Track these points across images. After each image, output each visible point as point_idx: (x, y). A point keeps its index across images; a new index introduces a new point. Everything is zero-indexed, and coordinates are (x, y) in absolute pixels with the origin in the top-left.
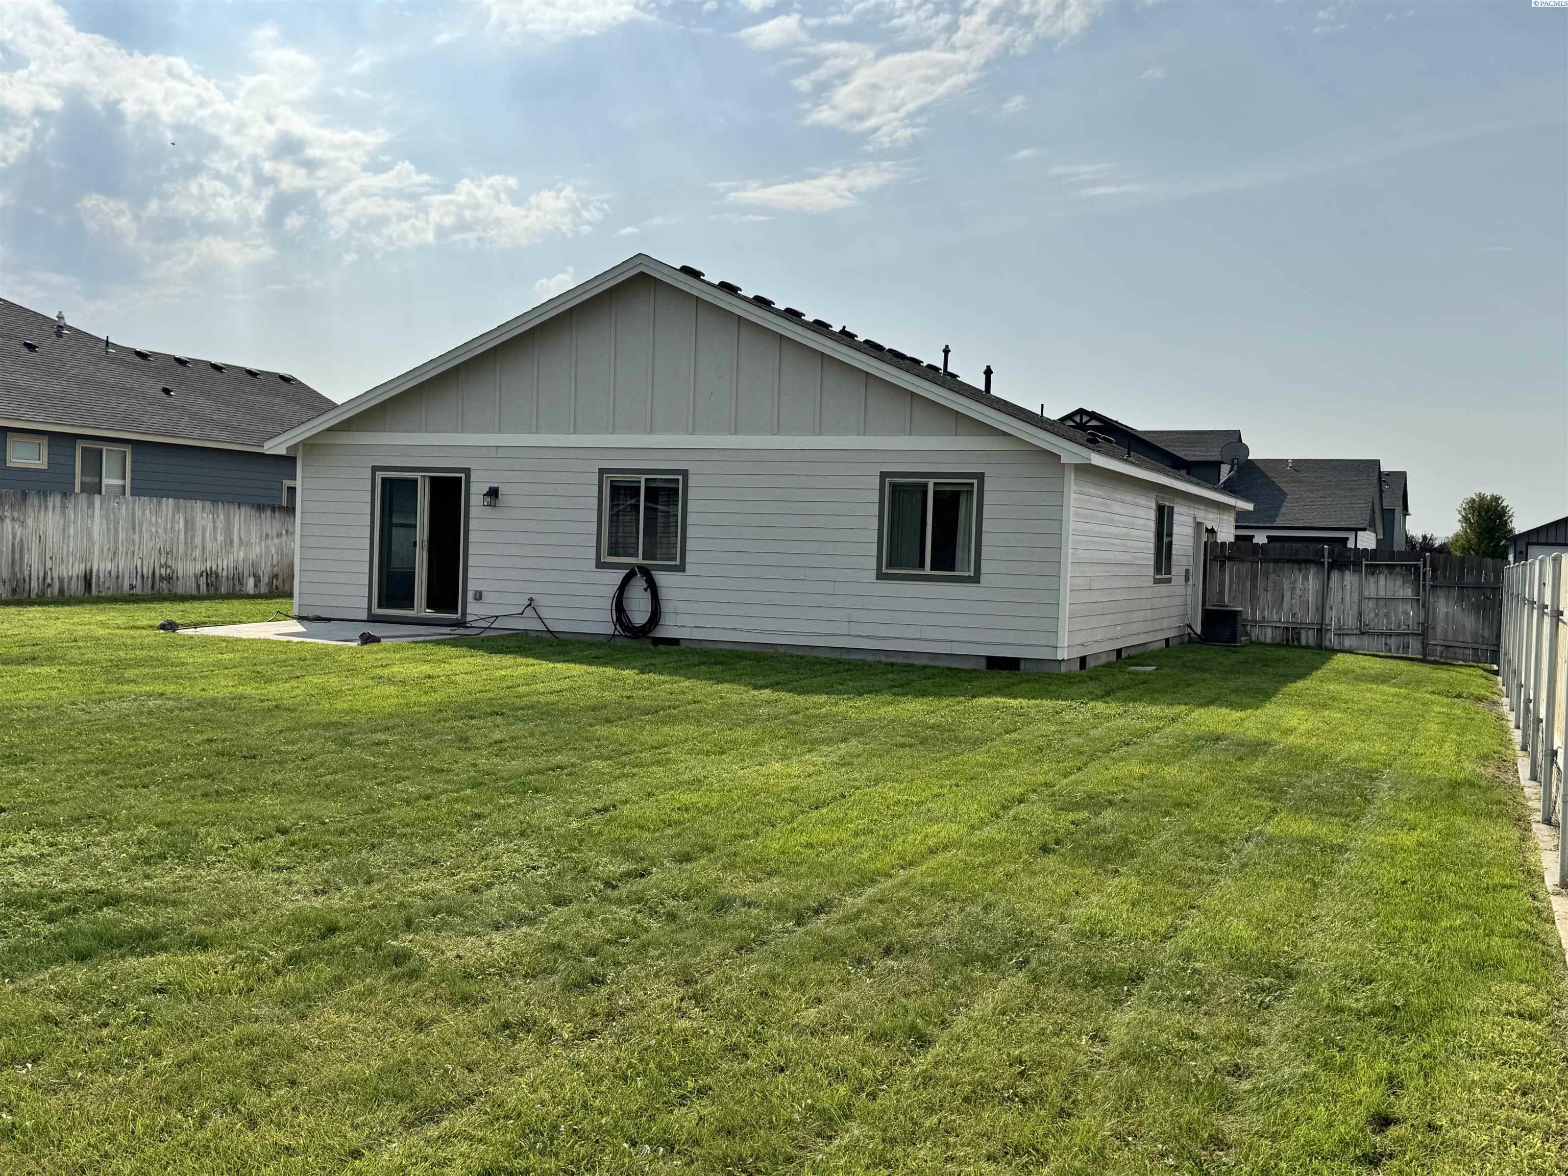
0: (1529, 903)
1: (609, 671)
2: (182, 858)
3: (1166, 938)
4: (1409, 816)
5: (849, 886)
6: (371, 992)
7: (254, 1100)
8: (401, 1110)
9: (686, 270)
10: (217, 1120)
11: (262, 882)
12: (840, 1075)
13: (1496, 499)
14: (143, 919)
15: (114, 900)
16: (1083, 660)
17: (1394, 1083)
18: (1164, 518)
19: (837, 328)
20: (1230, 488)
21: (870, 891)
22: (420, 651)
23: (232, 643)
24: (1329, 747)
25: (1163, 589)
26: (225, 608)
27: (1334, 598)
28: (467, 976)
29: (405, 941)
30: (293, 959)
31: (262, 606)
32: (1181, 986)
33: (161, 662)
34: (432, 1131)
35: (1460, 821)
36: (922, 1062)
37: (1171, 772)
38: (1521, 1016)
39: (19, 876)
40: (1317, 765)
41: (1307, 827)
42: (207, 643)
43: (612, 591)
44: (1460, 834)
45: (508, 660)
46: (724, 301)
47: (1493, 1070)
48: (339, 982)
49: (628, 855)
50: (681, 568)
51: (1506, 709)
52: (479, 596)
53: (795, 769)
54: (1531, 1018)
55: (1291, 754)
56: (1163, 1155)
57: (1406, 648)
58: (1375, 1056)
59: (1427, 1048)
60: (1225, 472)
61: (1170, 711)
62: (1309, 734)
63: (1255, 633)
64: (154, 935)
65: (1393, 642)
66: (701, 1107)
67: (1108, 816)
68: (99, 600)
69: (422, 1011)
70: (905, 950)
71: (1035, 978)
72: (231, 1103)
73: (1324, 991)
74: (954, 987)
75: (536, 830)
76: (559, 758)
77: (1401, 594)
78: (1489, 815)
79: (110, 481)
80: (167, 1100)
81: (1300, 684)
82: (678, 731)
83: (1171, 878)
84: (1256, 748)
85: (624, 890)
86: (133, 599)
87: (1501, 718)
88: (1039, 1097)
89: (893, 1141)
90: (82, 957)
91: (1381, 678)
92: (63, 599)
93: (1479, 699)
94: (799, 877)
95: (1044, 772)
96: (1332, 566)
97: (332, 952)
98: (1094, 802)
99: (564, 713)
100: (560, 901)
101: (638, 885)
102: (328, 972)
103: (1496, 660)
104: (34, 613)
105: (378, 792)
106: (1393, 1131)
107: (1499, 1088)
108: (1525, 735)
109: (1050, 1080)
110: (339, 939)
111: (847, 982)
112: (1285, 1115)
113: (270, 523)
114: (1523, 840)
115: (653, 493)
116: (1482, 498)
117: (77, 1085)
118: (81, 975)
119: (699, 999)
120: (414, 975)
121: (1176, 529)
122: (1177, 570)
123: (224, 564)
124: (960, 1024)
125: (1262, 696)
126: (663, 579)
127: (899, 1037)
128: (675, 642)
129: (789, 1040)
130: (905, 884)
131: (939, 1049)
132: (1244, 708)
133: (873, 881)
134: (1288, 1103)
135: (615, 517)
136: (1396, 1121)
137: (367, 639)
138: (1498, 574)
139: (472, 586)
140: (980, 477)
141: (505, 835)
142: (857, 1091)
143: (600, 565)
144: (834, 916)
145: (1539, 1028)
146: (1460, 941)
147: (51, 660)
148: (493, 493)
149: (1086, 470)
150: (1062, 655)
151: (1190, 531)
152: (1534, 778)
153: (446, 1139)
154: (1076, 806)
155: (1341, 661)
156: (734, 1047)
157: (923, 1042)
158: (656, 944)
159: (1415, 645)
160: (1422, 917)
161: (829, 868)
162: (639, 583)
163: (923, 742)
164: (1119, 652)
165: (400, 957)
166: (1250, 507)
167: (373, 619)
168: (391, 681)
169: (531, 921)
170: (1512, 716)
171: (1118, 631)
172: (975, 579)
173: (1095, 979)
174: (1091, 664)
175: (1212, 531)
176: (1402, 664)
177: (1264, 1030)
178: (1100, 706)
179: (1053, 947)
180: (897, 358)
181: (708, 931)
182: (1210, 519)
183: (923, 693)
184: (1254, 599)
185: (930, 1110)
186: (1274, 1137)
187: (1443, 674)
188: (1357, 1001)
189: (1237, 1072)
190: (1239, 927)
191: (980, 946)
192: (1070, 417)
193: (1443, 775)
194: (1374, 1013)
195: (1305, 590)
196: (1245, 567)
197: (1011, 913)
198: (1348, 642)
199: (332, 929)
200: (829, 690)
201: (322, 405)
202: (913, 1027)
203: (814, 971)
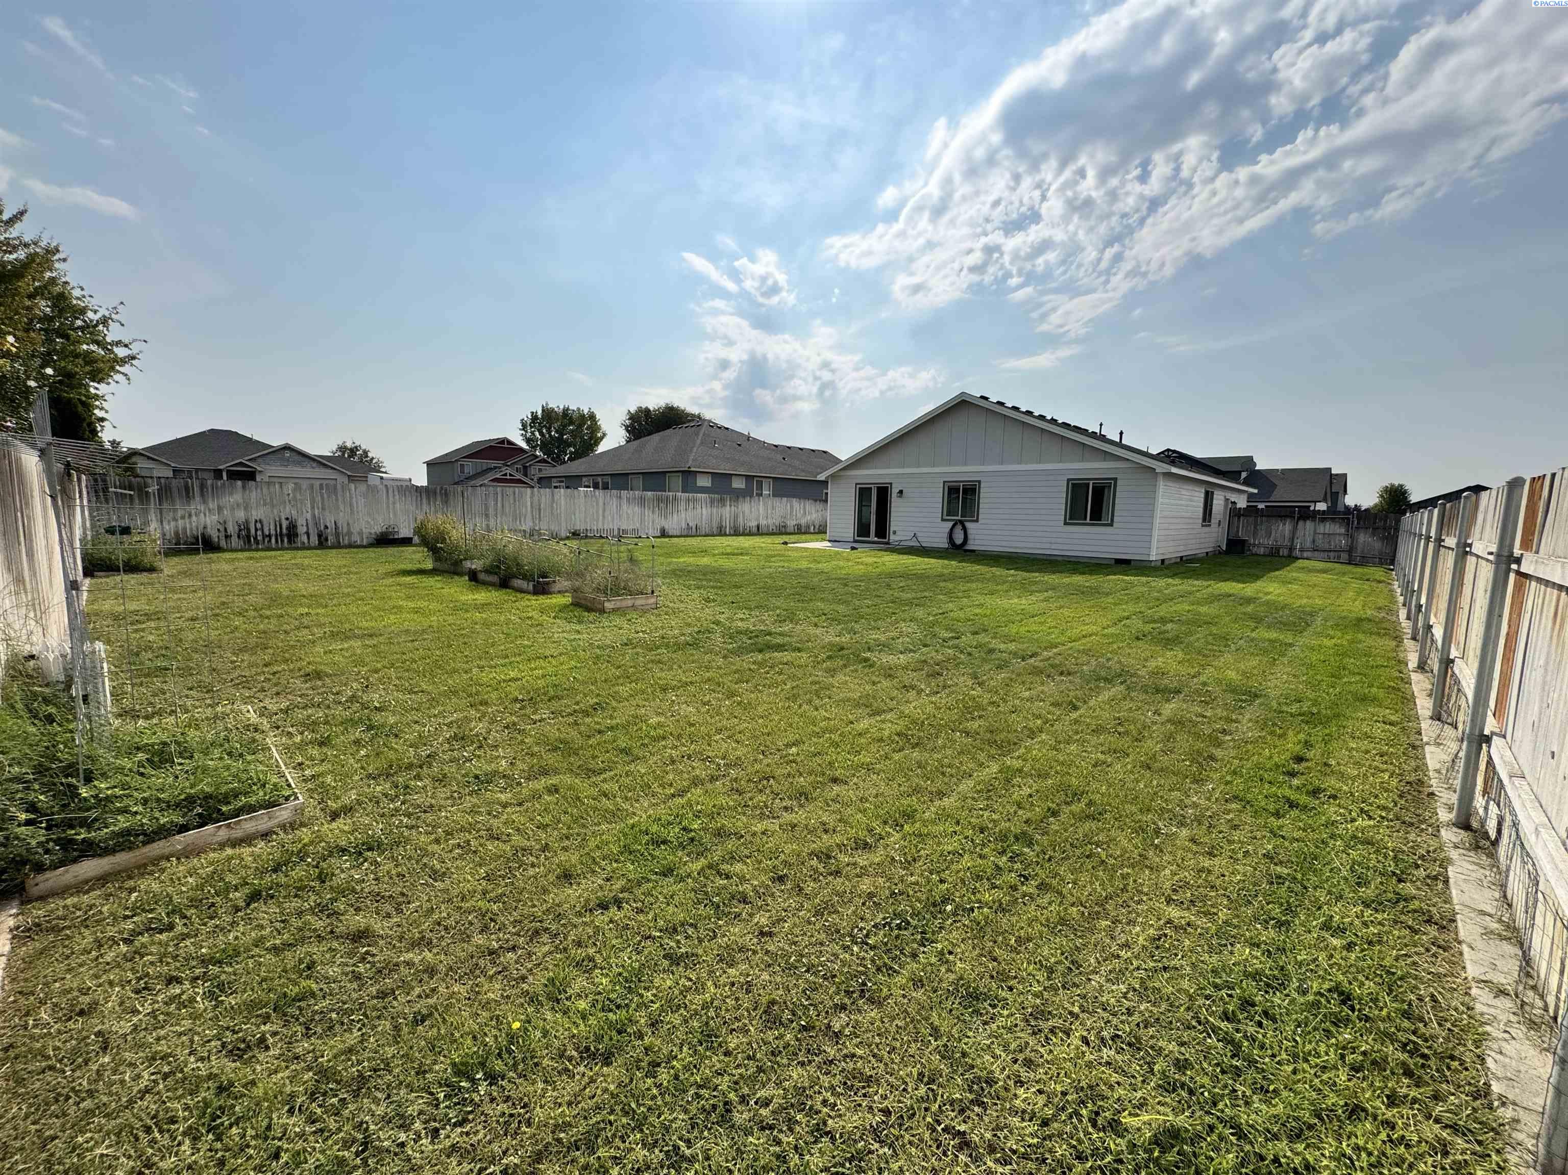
0: (1398, 674)
1: (946, 562)
2: (791, 621)
3: (1194, 677)
4: (1332, 633)
5: (1046, 648)
6: (856, 671)
7: (817, 702)
8: (868, 710)
9: (982, 397)
10: (805, 706)
11: (818, 631)
12: (1039, 717)
13: (1401, 486)
14: (779, 640)
15: (770, 634)
16: (1163, 561)
17: (1307, 744)
18: (1208, 499)
19: (1049, 418)
20: (1246, 482)
21: (1055, 650)
22: (873, 553)
23: (806, 549)
24: (1290, 601)
25: (1207, 529)
26: (804, 537)
27: (1300, 533)
28: (891, 669)
29: (868, 655)
30: (830, 657)
31: (817, 536)
32: (1200, 696)
33: (783, 556)
34: (878, 718)
35: (1360, 636)
36: (1074, 715)
37: (1204, 609)
38: (1384, 723)
39: (740, 624)
40: (1283, 608)
41: (1273, 635)
42: (797, 548)
43: (948, 530)
44: (1360, 642)
45: (905, 557)
46: (998, 409)
47: (1365, 744)
48: (845, 666)
49: (952, 631)
50: (977, 521)
51: (1396, 587)
52: (895, 533)
53: (1024, 602)
54: (1390, 724)
55: (1268, 603)
56: (1184, 760)
57: (1339, 557)
58: (1298, 733)
59: (1327, 731)
60: (1244, 475)
61: (1205, 583)
62: (1279, 595)
63: (1255, 550)
64: (783, 646)
65: (1332, 554)
66: (981, 722)
67: (1169, 626)
68: (762, 534)
69: (874, 678)
70: (1069, 674)
71: (1128, 688)
72: (810, 702)
73: (1274, 704)
74: (1091, 689)
75: (916, 620)
76: (926, 594)
77: (1338, 531)
78: (1379, 634)
79: (765, 492)
80: (788, 699)
81: (1277, 573)
82: (974, 586)
83: (1199, 653)
84: (1249, 601)
85: (951, 643)
86: (773, 534)
87: (1391, 591)
88: (1127, 733)
89: (1060, 742)
90: (760, 651)
91: (1324, 571)
92: (750, 534)
93: (1380, 582)
94: (1023, 643)
95: (1141, 607)
96: (1299, 519)
97: (842, 656)
98: (1163, 621)
99: (928, 577)
100: (925, 646)
101: (956, 641)
102: (841, 663)
103: (1392, 563)
104: (741, 538)
105: (857, 603)
106: (1304, 764)
107: (1367, 752)
108: (1405, 599)
109: (1132, 727)
110: (845, 652)
111: (1043, 684)
112: (1247, 751)
113: (819, 506)
114: (1397, 646)
115: (965, 491)
116: (1393, 485)
117: (760, 692)
118: (760, 657)
119: (980, 684)
120: (871, 666)
121: (1215, 502)
122: (1214, 521)
123: (803, 522)
124: (1092, 703)
125: (1257, 578)
126: (968, 525)
127: (1064, 705)
128: (973, 551)
129: (1017, 702)
130: (1071, 648)
131: (1081, 711)
132: (1244, 583)
133: (1056, 647)
134: (1250, 747)
135: (949, 502)
136: (1307, 760)
137: (853, 548)
138: (1398, 521)
139: (892, 529)
140: (1115, 479)
141: (904, 621)
142: (1045, 723)
143: (943, 520)
144: (1039, 658)
145: (1395, 729)
146: (1352, 688)
147: (747, 554)
148: (901, 492)
149: (1169, 475)
150: (1153, 558)
151: (1222, 502)
152: (1408, 618)
153: (883, 722)
154: (1155, 621)
155: (1300, 563)
156: (994, 703)
157: (1075, 708)
158: (963, 663)
159: (1344, 556)
160: (1333, 676)
161: (1037, 640)
162: (959, 527)
163: (1083, 593)
164: (1181, 558)
165: (866, 660)
166: (1256, 491)
167: (855, 541)
168: (862, 563)
169: (914, 652)
170: (1399, 590)
171: (1182, 548)
172: (1111, 525)
173: (1158, 691)
174: (1167, 563)
175: (1234, 503)
176: (1336, 565)
177: (1240, 717)
178: (1170, 580)
179: (1138, 676)
180: (1077, 429)
181: (984, 660)
182: (1233, 497)
183: (1084, 573)
184: (1255, 534)
185: (1077, 733)
186: (1241, 759)
187: (1359, 570)
188: (1294, 709)
189: (1224, 732)
190: (1232, 674)
191: (1103, 674)
192: (1162, 453)
193: (1354, 615)
194: (1300, 715)
195: (1283, 530)
196: (1251, 519)
197: (1120, 662)
198: (1305, 555)
199: (842, 649)
200: (1039, 571)
201: (838, 461)
202: (1071, 702)
203: (1029, 679)
